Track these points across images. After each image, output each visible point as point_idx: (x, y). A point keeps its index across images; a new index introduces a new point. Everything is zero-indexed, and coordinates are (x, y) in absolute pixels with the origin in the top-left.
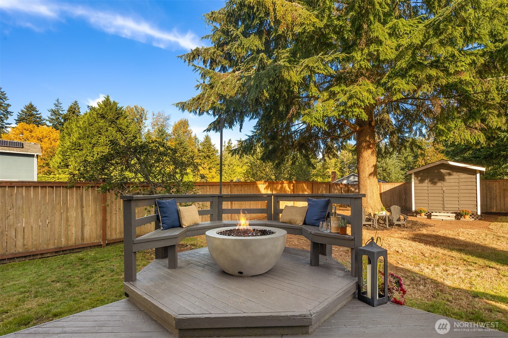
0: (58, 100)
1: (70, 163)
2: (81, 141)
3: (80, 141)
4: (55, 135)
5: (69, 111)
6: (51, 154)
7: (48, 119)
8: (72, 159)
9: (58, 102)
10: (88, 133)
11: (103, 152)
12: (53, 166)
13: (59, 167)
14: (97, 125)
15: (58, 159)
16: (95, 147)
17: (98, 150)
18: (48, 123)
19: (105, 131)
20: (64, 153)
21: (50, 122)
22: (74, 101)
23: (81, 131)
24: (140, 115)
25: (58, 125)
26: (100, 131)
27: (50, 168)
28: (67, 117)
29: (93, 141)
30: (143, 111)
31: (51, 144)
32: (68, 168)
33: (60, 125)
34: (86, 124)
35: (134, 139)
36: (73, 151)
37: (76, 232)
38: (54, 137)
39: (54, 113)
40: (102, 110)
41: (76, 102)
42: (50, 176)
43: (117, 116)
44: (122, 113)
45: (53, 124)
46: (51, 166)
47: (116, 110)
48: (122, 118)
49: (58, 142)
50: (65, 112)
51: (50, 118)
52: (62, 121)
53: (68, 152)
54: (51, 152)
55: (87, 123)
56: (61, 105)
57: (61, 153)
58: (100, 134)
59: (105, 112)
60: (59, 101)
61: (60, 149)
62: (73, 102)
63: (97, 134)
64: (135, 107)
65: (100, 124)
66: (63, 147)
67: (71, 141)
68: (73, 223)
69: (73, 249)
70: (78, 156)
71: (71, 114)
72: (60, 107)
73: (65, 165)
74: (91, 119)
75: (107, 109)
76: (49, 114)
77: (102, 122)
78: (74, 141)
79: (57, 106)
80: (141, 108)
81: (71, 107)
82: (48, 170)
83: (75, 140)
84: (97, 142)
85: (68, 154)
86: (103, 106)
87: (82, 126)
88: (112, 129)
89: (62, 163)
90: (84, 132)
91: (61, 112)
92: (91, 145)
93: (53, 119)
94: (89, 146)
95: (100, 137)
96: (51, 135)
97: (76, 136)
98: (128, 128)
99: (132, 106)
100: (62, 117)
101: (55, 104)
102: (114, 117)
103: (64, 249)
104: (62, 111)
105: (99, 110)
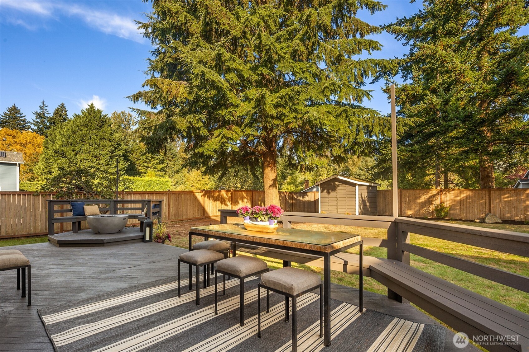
0: (43, 102)
1: (53, 170)
2: (65, 149)
3: (63, 149)
4: (40, 141)
5: (55, 114)
6: (35, 160)
7: (32, 122)
8: (55, 166)
9: (43, 104)
10: (71, 140)
11: (86, 159)
12: (37, 173)
13: (42, 174)
14: (80, 132)
15: (41, 166)
16: (79, 155)
17: (81, 158)
18: (32, 126)
19: (88, 139)
20: (47, 160)
21: (35, 125)
22: (61, 103)
23: (64, 139)
24: (128, 121)
25: (43, 129)
26: (84, 139)
27: (33, 174)
28: (53, 121)
29: (77, 148)
30: (131, 116)
31: (35, 150)
32: (51, 175)
33: (45, 128)
34: (70, 132)
35: (118, 146)
36: (56, 158)
37: (41, 224)
38: (38, 143)
39: (39, 115)
40: (85, 118)
41: (63, 104)
42: (34, 182)
43: (101, 124)
44: (106, 121)
45: (38, 128)
46: (35, 172)
47: (100, 119)
48: (106, 126)
49: (42, 149)
50: (51, 115)
51: (34, 121)
52: (48, 124)
53: (51, 159)
54: (35, 158)
55: (70, 130)
56: (46, 108)
57: (44, 160)
58: (84, 142)
59: (89, 120)
60: (45, 104)
61: (43, 156)
62: (59, 105)
63: (80, 141)
64: (122, 113)
65: (84, 132)
66: (46, 154)
67: (54, 148)
68: (39, 219)
69: (39, 236)
70: (61, 163)
71: (58, 118)
72: (46, 109)
73: (48, 172)
74: (75, 127)
75: (91, 117)
76: (34, 117)
77: (85, 131)
78: (58, 149)
79: (42, 109)
80: (129, 114)
81: (57, 110)
82: (32, 176)
83: (58, 147)
84: (81, 149)
85: (51, 161)
86: (87, 114)
87: (65, 134)
88: (95, 137)
89: (45, 170)
90: (67, 139)
91: (46, 115)
92: (74, 153)
93: (38, 122)
94: (73, 154)
95: (83, 145)
96: (35, 140)
97: (59, 143)
98: (112, 135)
99: (119, 112)
100: (48, 121)
101: (40, 107)
102: (97, 125)
103: (33, 235)
104: (48, 114)
105: (83, 117)
